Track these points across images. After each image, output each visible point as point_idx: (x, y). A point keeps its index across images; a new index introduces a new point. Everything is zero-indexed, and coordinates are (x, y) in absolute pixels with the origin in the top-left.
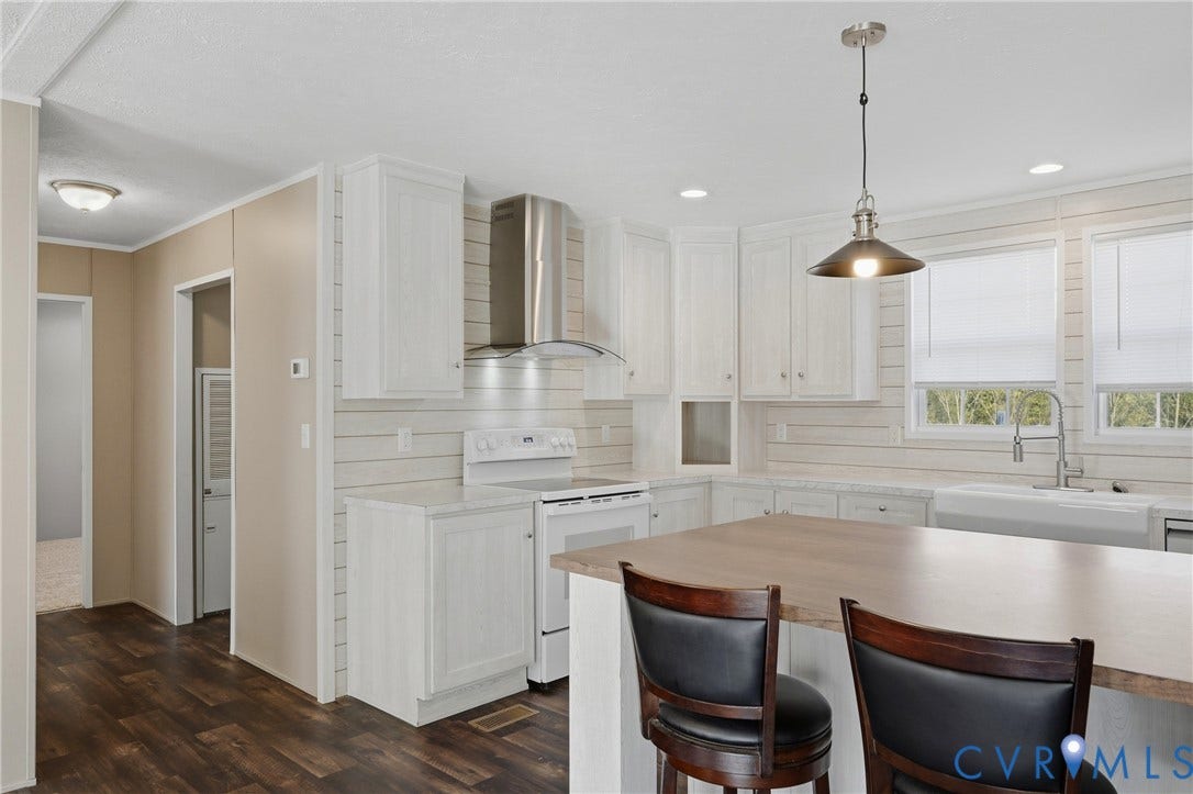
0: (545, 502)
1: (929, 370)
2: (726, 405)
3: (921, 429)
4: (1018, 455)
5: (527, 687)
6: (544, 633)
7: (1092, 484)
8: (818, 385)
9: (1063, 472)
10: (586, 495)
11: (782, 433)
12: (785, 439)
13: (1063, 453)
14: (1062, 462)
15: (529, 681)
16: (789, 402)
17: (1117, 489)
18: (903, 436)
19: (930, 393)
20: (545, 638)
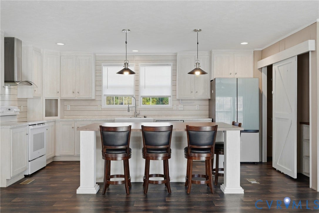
0: (29, 125)
1: (108, 92)
2: (57, 100)
3: (105, 106)
4: (129, 111)
5: (24, 177)
6: (29, 161)
7: (140, 116)
8: (83, 95)
9: (136, 114)
10: (37, 124)
11: (69, 108)
12: (69, 109)
13: (136, 110)
14: (136, 112)
15: (24, 175)
16: (75, 99)
17: (145, 117)
18: (101, 107)
19: (107, 97)
20: (30, 162)
